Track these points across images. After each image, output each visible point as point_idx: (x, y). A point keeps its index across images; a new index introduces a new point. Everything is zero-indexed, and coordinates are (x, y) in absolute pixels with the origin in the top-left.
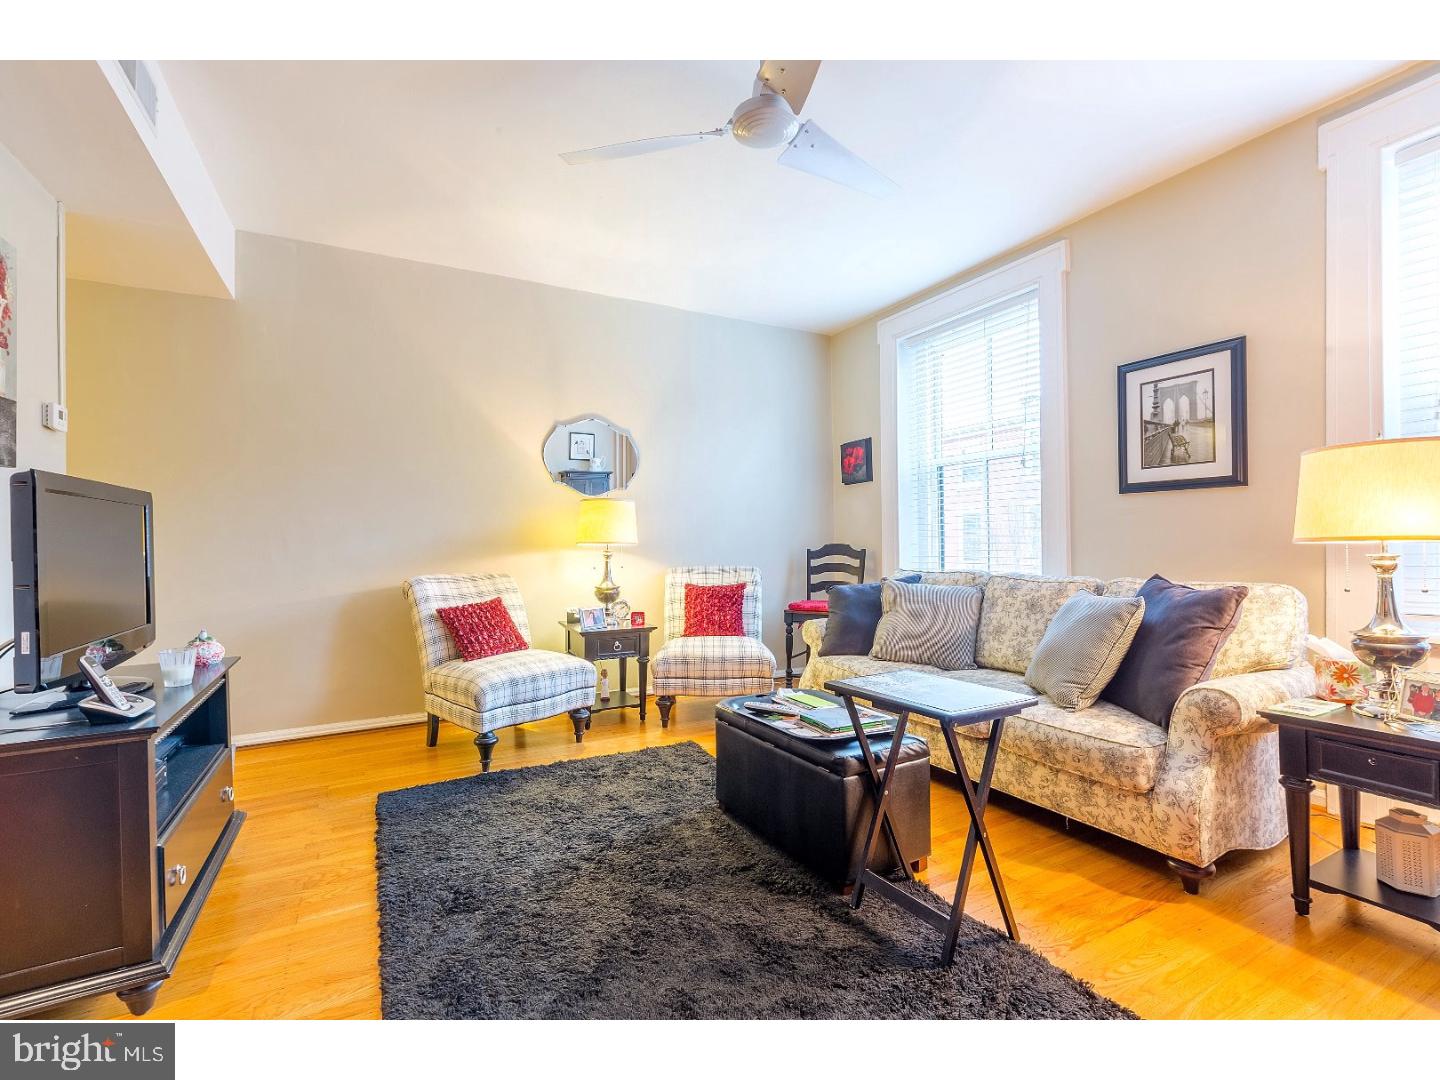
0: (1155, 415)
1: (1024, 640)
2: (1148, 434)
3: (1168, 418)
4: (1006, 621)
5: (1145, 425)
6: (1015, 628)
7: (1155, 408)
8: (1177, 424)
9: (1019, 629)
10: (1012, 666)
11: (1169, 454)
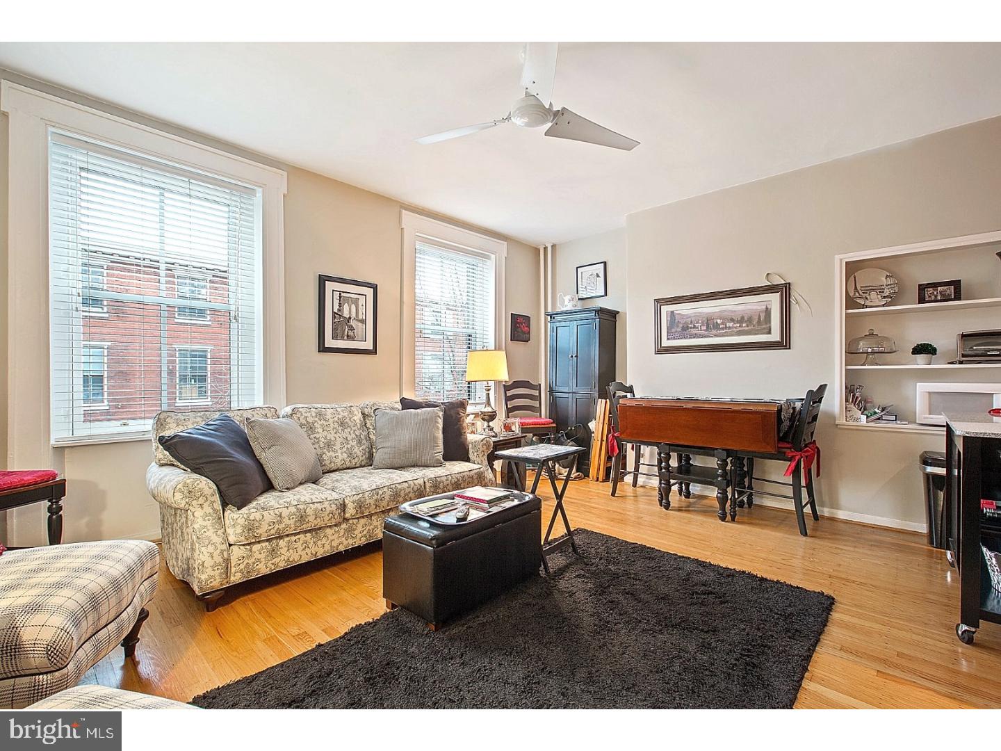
0: (339, 310)
1: (349, 446)
2: (336, 320)
3: (346, 314)
4: (331, 436)
5: (334, 313)
6: (339, 440)
7: (340, 306)
8: (350, 318)
9: (341, 440)
10: (348, 464)
11: (346, 333)
